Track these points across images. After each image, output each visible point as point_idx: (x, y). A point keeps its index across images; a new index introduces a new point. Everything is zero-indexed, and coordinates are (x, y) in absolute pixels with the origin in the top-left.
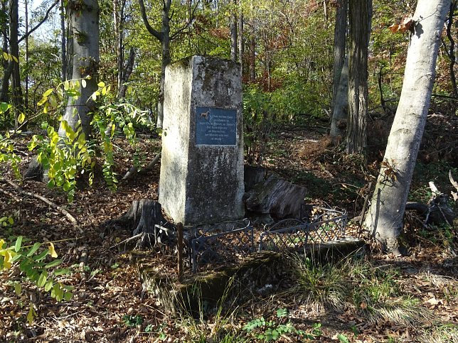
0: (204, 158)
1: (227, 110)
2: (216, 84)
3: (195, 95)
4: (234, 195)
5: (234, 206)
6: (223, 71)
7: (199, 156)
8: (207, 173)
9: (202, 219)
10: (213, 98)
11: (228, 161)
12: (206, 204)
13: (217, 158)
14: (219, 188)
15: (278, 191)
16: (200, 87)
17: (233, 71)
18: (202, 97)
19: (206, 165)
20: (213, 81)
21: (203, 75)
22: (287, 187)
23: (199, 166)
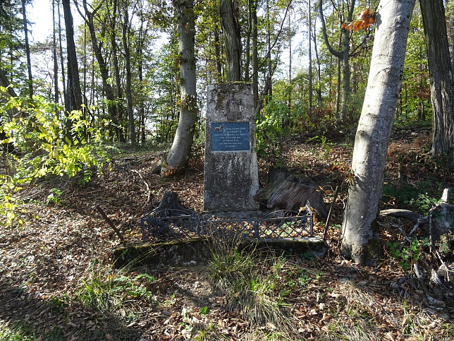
0: (218, 161)
1: (239, 123)
2: (228, 104)
3: (210, 115)
4: (247, 191)
5: (248, 199)
6: (234, 93)
7: (214, 160)
8: (222, 173)
9: (218, 207)
10: (225, 115)
11: (241, 164)
12: (221, 196)
13: (231, 161)
14: (233, 184)
15: (282, 190)
16: (213, 108)
17: (244, 91)
18: (216, 115)
19: (220, 167)
20: (225, 102)
21: (216, 98)
22: (290, 186)
23: (214, 167)
